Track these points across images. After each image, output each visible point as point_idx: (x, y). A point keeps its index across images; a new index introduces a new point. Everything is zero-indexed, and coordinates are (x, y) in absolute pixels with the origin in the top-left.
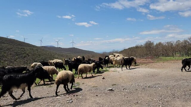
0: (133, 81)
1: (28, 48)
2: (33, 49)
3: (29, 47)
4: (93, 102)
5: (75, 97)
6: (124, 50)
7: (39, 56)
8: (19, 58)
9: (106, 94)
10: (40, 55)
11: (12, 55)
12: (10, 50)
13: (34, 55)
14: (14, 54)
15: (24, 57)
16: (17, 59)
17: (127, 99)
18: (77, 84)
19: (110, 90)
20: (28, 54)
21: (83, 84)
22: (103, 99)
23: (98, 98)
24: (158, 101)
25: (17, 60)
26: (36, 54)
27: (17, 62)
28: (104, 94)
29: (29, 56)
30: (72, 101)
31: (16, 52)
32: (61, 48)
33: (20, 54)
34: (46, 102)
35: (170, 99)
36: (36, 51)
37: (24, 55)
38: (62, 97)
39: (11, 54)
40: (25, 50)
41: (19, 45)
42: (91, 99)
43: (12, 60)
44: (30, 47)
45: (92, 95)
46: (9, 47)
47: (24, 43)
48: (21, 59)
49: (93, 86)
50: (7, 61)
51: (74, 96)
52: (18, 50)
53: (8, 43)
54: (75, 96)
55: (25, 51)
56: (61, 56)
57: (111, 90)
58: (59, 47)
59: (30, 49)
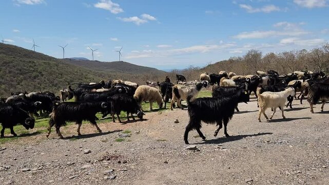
0: (235, 128)
1: (41, 61)
2: (49, 64)
3: (42, 59)
4: (158, 180)
5: (122, 165)
6: (209, 65)
7: (60, 76)
8: (25, 79)
9: (185, 158)
10: (62, 75)
11: (12, 74)
12: (9, 66)
13: (51, 74)
14: (17, 72)
15: (35, 78)
16: (21, 81)
17: (229, 171)
18: (126, 134)
19: (191, 149)
20: (40, 73)
21: (138, 133)
22: (179, 171)
23: (169, 167)
24: (296, 177)
25: (23, 83)
26: (54, 72)
27: (22, 85)
28: (180, 159)
29: (42, 75)
30: (115, 177)
31: (20, 68)
32: (99, 62)
33: (27, 71)
34: (60, 179)
35: (317, 172)
36: (56, 68)
37: (34, 74)
38: (94, 164)
39: (10, 72)
40: (35, 65)
41: (25, 55)
42: (154, 171)
43: (13, 83)
44: (44, 60)
45: (156, 161)
46: (8, 59)
47: (34, 52)
48: (29, 80)
49: (157, 138)
50: (4, 84)
51: (119, 162)
52: (24, 65)
53: (4, 53)
54: (122, 162)
55: (35, 67)
56: (99, 76)
57: (195, 149)
58: (96, 61)
59: (45, 63)
